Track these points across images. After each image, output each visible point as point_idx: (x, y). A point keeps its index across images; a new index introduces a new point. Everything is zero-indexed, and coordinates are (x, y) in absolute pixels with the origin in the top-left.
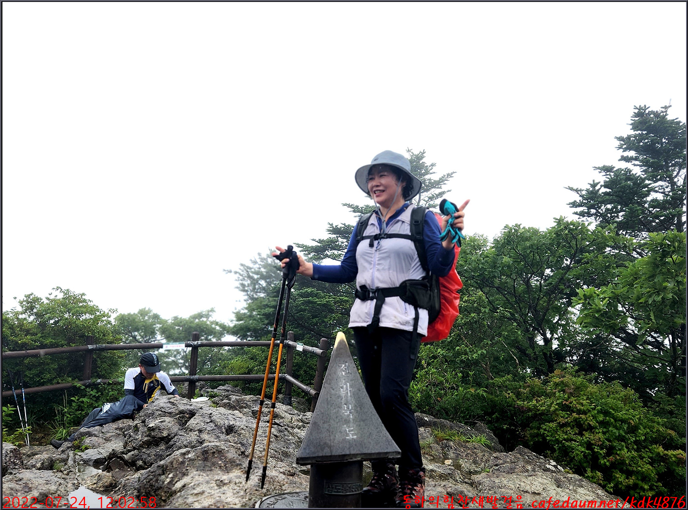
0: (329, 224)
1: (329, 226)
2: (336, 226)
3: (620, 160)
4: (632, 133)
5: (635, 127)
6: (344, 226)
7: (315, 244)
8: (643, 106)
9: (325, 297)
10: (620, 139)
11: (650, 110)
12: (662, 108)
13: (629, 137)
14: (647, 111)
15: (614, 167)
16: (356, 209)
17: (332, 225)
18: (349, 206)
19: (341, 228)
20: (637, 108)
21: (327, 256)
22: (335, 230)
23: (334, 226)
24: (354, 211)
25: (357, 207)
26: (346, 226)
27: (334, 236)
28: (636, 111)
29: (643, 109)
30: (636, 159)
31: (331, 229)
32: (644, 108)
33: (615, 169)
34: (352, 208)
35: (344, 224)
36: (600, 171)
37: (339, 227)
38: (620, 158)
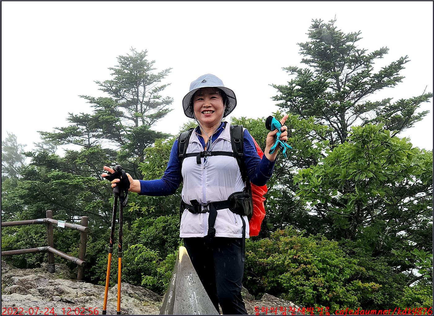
0: (70, 114)
1: (70, 115)
2: (76, 116)
3: (302, 62)
4: (310, 40)
5: (312, 36)
6: (82, 115)
7: (57, 132)
8: (318, 19)
9: (74, 178)
10: (301, 45)
11: (323, 23)
12: (329, 21)
13: (307, 44)
14: (321, 24)
15: (297, 68)
16: (92, 100)
17: (72, 114)
18: (86, 98)
19: (80, 117)
20: (314, 21)
21: (69, 141)
22: (75, 119)
23: (74, 115)
24: (91, 102)
25: (94, 98)
26: (84, 115)
27: (75, 124)
28: (313, 23)
29: (318, 23)
30: (313, 61)
31: (71, 118)
32: (319, 21)
33: (298, 69)
34: (90, 99)
35: (83, 114)
36: (287, 70)
37: (78, 116)
38: (302, 61)
